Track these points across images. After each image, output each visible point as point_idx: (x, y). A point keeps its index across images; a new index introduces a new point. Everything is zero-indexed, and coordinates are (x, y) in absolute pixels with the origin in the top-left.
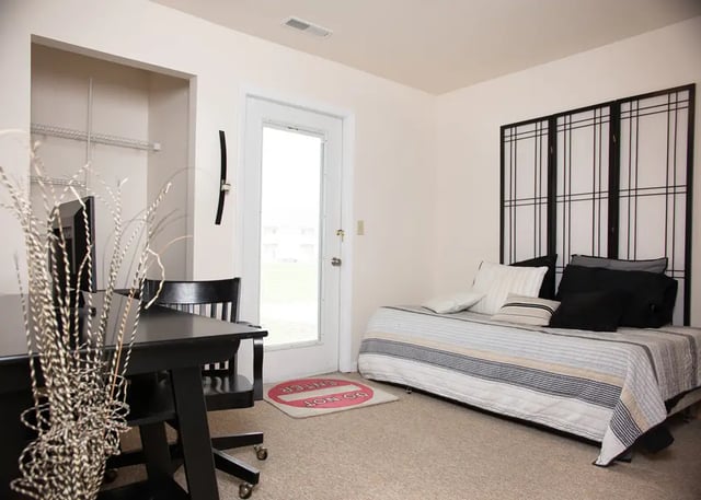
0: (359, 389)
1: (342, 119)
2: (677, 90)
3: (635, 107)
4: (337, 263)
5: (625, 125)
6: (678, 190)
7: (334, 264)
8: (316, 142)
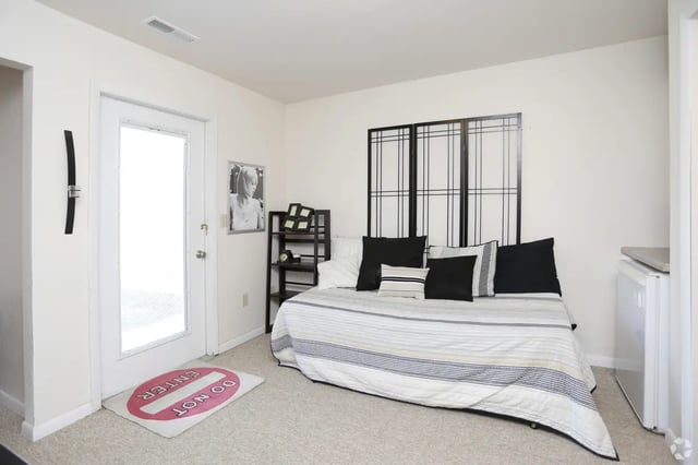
0: (223, 376)
1: (205, 121)
2: (509, 116)
3: (478, 126)
4: (202, 255)
5: (471, 138)
6: (511, 191)
7: (199, 256)
8: (180, 142)
